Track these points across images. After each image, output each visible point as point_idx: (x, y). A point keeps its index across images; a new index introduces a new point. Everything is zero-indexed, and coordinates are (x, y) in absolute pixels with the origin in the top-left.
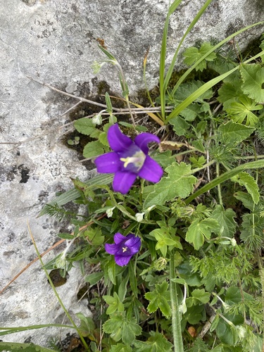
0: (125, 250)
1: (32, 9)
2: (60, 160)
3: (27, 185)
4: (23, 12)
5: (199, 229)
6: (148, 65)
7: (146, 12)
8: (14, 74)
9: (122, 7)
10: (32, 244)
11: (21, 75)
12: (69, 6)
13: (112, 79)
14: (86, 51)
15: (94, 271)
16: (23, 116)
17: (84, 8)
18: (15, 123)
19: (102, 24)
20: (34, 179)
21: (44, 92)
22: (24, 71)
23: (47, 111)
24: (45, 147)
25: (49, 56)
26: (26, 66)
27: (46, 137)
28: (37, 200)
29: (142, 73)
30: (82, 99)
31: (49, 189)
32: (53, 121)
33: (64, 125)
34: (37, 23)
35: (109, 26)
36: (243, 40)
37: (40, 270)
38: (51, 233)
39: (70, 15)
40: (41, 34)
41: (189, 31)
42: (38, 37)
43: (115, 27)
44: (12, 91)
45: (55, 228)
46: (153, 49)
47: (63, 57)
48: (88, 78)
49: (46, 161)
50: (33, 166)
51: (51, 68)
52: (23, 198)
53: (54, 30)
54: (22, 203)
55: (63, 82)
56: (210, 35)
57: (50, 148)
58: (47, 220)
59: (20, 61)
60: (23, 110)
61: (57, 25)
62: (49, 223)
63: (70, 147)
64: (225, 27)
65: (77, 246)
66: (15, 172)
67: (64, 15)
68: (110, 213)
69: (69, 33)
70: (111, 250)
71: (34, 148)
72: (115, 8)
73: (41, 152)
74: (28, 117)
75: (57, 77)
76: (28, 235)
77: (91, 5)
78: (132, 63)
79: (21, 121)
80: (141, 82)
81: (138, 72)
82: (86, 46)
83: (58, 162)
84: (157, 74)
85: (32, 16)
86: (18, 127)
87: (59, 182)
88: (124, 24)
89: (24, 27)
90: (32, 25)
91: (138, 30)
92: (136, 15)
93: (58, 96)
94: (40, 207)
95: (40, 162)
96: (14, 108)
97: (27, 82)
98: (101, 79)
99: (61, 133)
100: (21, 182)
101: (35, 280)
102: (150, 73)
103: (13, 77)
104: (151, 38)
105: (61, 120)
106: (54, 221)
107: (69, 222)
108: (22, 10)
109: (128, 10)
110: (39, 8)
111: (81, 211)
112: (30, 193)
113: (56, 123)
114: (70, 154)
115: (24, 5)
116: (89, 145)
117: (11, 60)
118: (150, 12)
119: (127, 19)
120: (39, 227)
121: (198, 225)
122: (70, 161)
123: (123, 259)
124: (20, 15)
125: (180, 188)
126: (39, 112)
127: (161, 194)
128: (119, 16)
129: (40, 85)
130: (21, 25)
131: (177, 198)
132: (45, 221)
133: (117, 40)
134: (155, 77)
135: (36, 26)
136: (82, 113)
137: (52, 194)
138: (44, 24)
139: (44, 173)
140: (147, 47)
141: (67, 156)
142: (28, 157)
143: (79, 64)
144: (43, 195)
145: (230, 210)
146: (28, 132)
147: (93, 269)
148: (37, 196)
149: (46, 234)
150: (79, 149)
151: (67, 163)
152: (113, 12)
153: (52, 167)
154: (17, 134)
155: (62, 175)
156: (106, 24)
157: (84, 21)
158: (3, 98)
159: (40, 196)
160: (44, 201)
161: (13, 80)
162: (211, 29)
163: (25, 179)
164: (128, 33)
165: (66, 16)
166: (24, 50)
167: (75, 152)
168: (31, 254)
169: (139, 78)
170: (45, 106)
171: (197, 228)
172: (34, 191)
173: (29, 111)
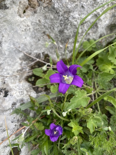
0: (55, 133)
1: (22, 19)
2: (24, 88)
3: (7, 98)
4: (18, 20)
5: (92, 122)
6: (68, 47)
7: (69, 24)
8: (9, 45)
9: (60, 21)
10: (4, 131)
11: (12, 46)
12: (37, 20)
13: (51, 53)
14: (41, 40)
15: (35, 149)
16: (9, 65)
17: (43, 21)
18: (6, 68)
19: (50, 28)
20: (11, 95)
21: (21, 55)
22: (14, 44)
23: (21, 64)
24: (18, 81)
25: (25, 40)
26: (15, 42)
27: (18, 76)
28: (10, 107)
29: (65, 51)
30: (38, 60)
31: (17, 101)
32: (23, 69)
33: (27, 71)
34: (23, 25)
35: (54, 29)
36: (105, 42)
37: (6, 147)
38: (15, 125)
39: (37, 24)
40: (24, 30)
41: (86, 34)
42: (23, 31)
43: (56, 29)
44: (7, 53)
45: (18, 123)
46: (71, 40)
47: (31, 41)
48: (41, 52)
49: (17, 87)
50: (11, 89)
51: (25, 45)
52: (4, 105)
53: (30, 29)
54: (3, 107)
55: (30, 52)
56: (93, 37)
57: (20, 82)
58: (14, 118)
59: (13, 40)
60: (10, 62)
61: (31, 27)
62: (15, 120)
63: (29, 82)
64: (99, 35)
65: (27, 134)
66: (2, 92)
67: (35, 23)
68: (49, 113)
69: (35, 31)
70: (48, 133)
71: (12, 81)
72: (57, 21)
73: (15, 83)
74: (12, 66)
75: (27, 49)
76: (4, 125)
77: (46, 20)
78: (61, 46)
79: (8, 67)
80: (64, 55)
81: (63, 50)
82: (42, 38)
83: (23, 89)
84: (71, 52)
85: (21, 22)
86: (7, 70)
87: (22, 99)
88: (60, 28)
89: (17, 26)
90: (21, 26)
91: (66, 31)
92: (65, 25)
93: (27, 58)
94: (12, 111)
95: (14, 87)
96: (6, 61)
97: (14, 50)
98: (46, 53)
99: (26, 75)
100: (4, 96)
101: (3, 152)
102: (68, 51)
103: (8, 47)
104: (70, 35)
105: (27, 69)
106: (17, 119)
107: (25, 120)
108: (18, 19)
109: (62, 22)
110: (25, 19)
111: (31, 115)
112: (8, 103)
113: (24, 70)
114: (29, 85)
115: (19, 17)
116: (39, 80)
117: (9, 39)
118: (71, 24)
119: (61, 26)
120: (10, 122)
121: (92, 120)
122: (29, 88)
123: (54, 138)
124: (17, 21)
125: (82, 102)
126: (17, 64)
127: (73, 105)
128: (58, 25)
129: (20, 52)
130: (17, 25)
131: (81, 106)
132: (13, 118)
133: (56, 35)
134: (70, 53)
135: (22, 26)
136: (37, 66)
137: (18, 105)
138: (26, 26)
139: (16, 93)
140: (68, 39)
141: (27, 86)
142: (9, 85)
143: (38, 45)
144: (14, 104)
145: (104, 115)
146: (11, 73)
147: (34, 148)
148: (11, 104)
149: (12, 126)
150: (33, 83)
151: (27, 90)
152: (56, 23)
153: (20, 91)
154: (5, 73)
155: (24, 95)
156: (52, 28)
157: (43, 27)
158: (2, 55)
159: (12, 104)
160: (14, 108)
161: (8, 48)
162: (94, 34)
163: (6, 95)
164: (61, 32)
165: (35, 24)
166: (16, 36)
167: (31, 85)
168: (3, 137)
169: (63, 53)
170: (20, 62)
171: (91, 122)
172: (10, 102)
173: (13, 63)
